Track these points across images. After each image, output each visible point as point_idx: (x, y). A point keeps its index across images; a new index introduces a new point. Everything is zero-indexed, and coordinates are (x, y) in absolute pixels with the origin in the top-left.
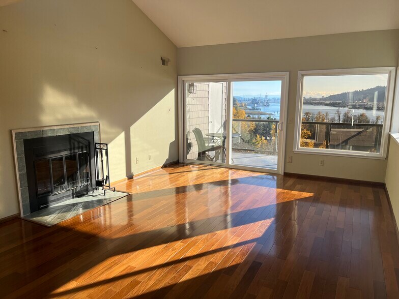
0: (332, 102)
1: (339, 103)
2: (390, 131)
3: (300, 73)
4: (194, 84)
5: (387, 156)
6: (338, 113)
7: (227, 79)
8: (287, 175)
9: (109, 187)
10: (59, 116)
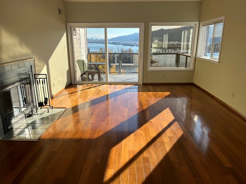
0: (113, 42)
1: (117, 43)
2: (196, 56)
3: (150, 23)
4: (76, 29)
5: (194, 69)
6: (118, 48)
7: (104, 26)
8: (144, 84)
9: (50, 106)
10: (11, 54)
